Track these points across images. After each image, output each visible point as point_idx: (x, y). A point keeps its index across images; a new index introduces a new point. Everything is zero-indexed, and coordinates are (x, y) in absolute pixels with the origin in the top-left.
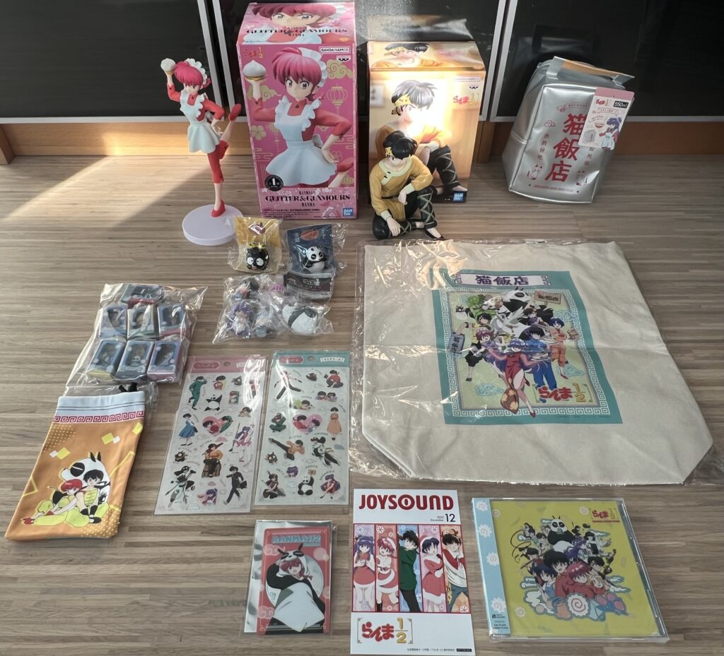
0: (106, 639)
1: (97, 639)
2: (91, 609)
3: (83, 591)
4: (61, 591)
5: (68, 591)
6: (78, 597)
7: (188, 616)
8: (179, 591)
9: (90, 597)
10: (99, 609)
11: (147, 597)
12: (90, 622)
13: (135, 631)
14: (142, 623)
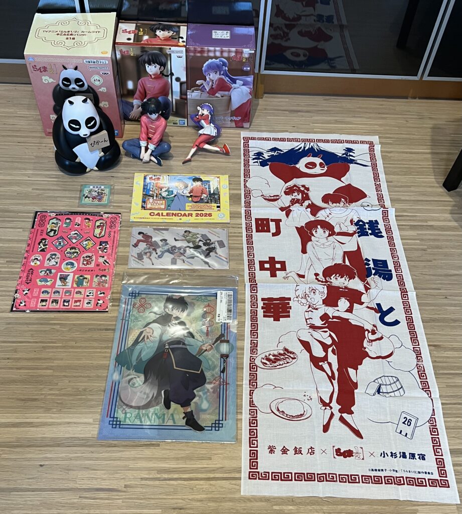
0: (41, 342)
1: (36, 342)
2: (32, 331)
3: (27, 324)
4: (16, 324)
5: (20, 324)
6: (25, 326)
7: (79, 334)
8: (74, 325)
9: (30, 326)
10: (36, 331)
11: (59, 326)
12: (32, 336)
13: (55, 339)
14: (57, 336)
